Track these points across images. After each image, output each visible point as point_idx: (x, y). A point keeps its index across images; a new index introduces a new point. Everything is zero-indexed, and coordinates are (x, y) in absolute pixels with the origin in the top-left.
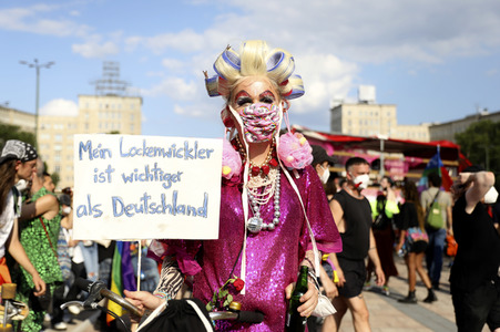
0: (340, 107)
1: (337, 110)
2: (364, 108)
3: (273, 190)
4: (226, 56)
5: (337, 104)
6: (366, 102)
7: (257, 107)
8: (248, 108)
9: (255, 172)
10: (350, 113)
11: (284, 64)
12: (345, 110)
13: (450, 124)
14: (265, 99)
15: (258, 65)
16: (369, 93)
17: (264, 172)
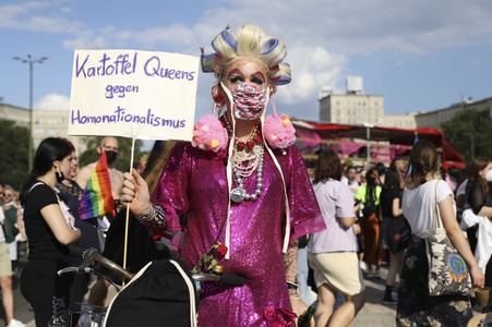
0: (329, 97)
1: (325, 101)
2: (352, 99)
3: (257, 164)
4: (225, 35)
5: (325, 95)
6: (354, 93)
7: (248, 86)
8: (240, 86)
9: (240, 147)
10: (338, 103)
11: (277, 50)
12: (333, 101)
13: (436, 112)
14: (256, 79)
15: (253, 47)
16: (356, 83)
17: (249, 148)
